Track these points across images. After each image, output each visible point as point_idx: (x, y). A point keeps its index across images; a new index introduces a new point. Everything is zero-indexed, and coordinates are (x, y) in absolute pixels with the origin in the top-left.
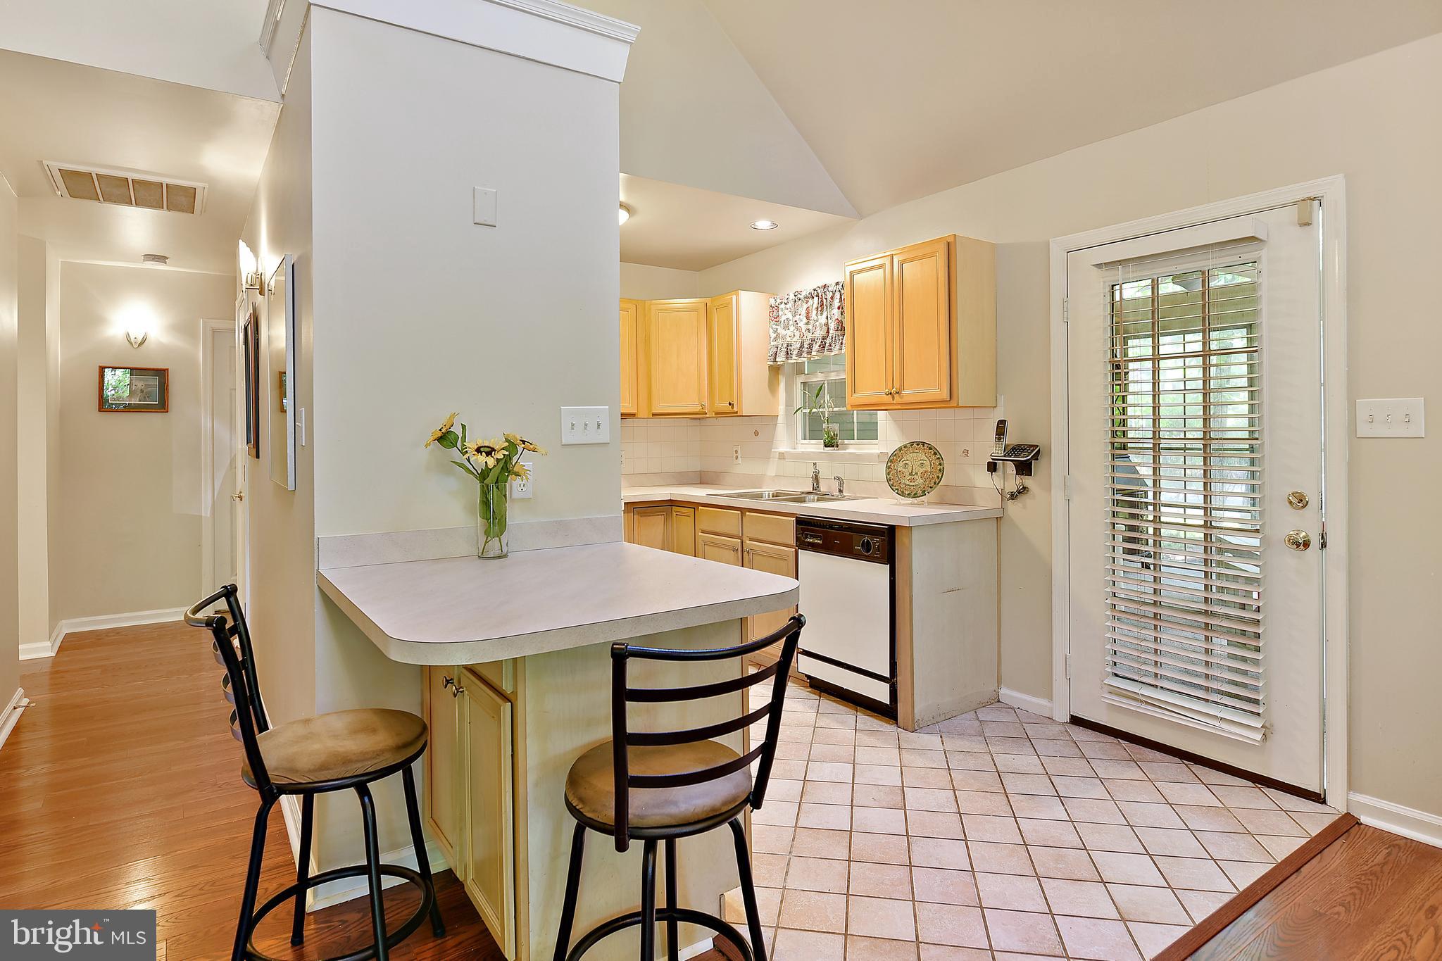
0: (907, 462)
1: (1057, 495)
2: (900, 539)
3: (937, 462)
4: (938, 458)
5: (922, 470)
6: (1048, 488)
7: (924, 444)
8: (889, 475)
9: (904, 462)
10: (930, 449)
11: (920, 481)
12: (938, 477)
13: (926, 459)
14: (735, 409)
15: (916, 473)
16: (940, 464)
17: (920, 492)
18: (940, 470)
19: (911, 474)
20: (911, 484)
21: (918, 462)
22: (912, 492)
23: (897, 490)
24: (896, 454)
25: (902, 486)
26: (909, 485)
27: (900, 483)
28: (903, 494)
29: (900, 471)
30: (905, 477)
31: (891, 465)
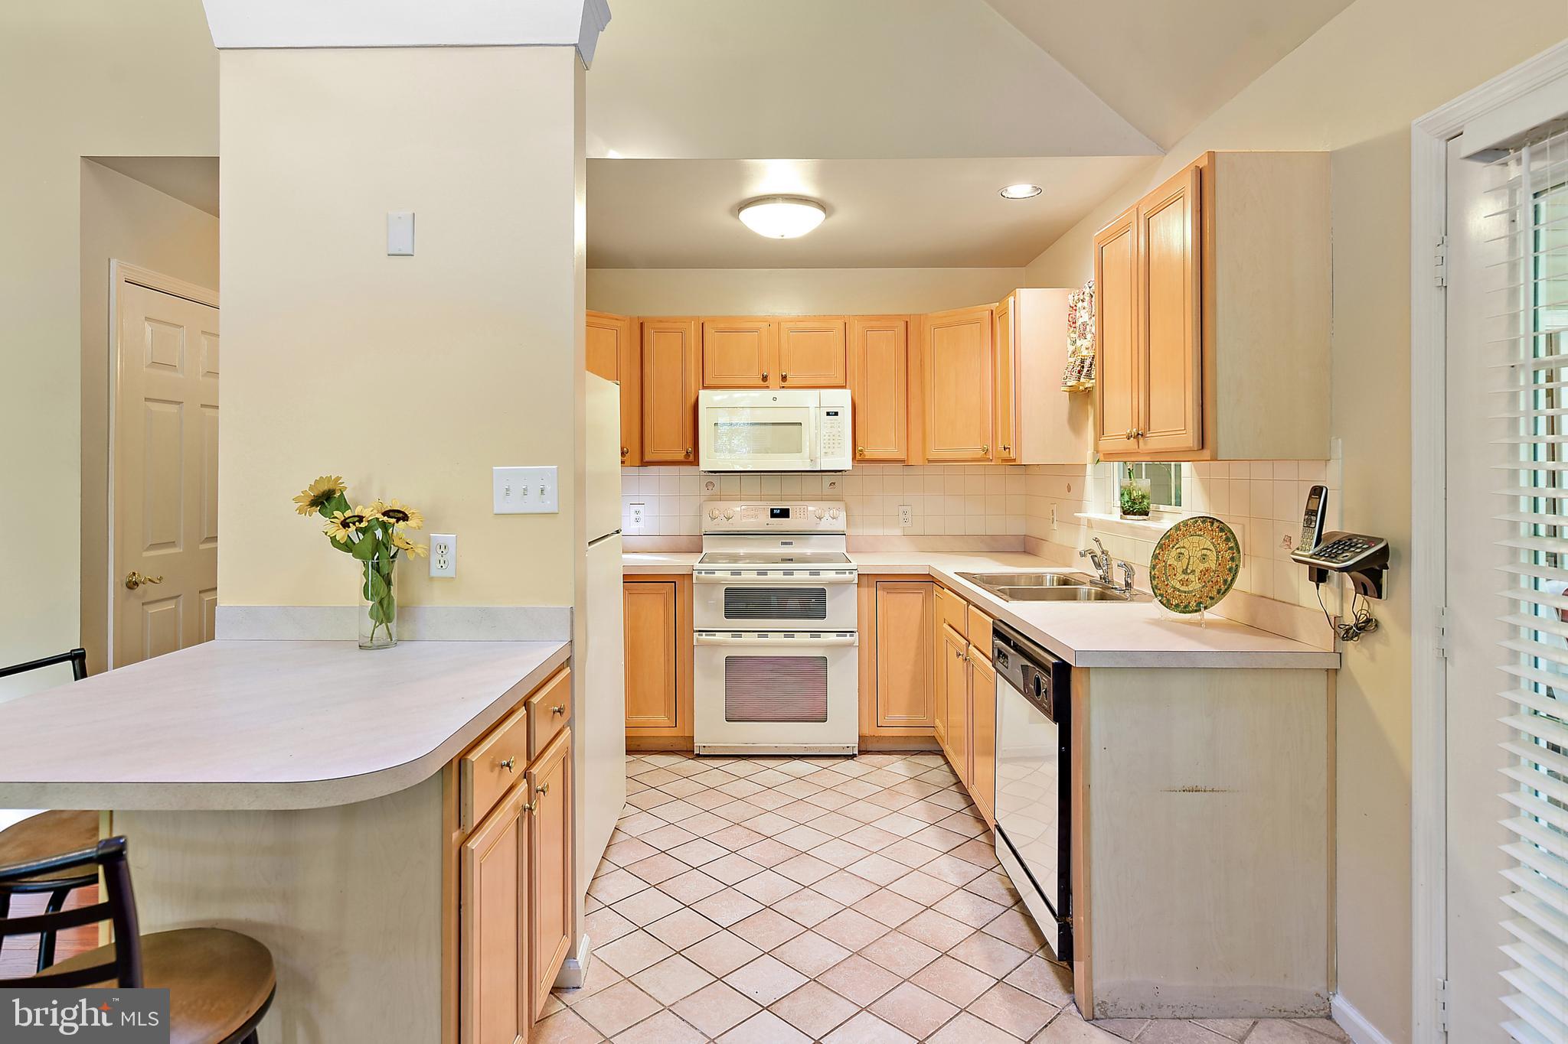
0: (1183, 550)
1: (1423, 646)
2: (1077, 686)
3: (1228, 555)
4: (1231, 548)
5: (1202, 567)
6: (1407, 627)
7: (1213, 520)
8: (1154, 569)
9: (1178, 551)
10: (1222, 530)
11: (1195, 585)
12: (1225, 581)
13: (1212, 547)
14: (1012, 455)
15: (1193, 571)
16: (1232, 559)
17: (1193, 604)
18: (1230, 570)
19: (1185, 572)
20: (1182, 589)
21: (1200, 549)
22: (1182, 602)
23: (1160, 595)
24: (1169, 536)
25: (1169, 591)
26: (1179, 591)
27: (1167, 584)
28: (1168, 605)
29: (1170, 565)
30: (1175, 575)
31: (1159, 554)
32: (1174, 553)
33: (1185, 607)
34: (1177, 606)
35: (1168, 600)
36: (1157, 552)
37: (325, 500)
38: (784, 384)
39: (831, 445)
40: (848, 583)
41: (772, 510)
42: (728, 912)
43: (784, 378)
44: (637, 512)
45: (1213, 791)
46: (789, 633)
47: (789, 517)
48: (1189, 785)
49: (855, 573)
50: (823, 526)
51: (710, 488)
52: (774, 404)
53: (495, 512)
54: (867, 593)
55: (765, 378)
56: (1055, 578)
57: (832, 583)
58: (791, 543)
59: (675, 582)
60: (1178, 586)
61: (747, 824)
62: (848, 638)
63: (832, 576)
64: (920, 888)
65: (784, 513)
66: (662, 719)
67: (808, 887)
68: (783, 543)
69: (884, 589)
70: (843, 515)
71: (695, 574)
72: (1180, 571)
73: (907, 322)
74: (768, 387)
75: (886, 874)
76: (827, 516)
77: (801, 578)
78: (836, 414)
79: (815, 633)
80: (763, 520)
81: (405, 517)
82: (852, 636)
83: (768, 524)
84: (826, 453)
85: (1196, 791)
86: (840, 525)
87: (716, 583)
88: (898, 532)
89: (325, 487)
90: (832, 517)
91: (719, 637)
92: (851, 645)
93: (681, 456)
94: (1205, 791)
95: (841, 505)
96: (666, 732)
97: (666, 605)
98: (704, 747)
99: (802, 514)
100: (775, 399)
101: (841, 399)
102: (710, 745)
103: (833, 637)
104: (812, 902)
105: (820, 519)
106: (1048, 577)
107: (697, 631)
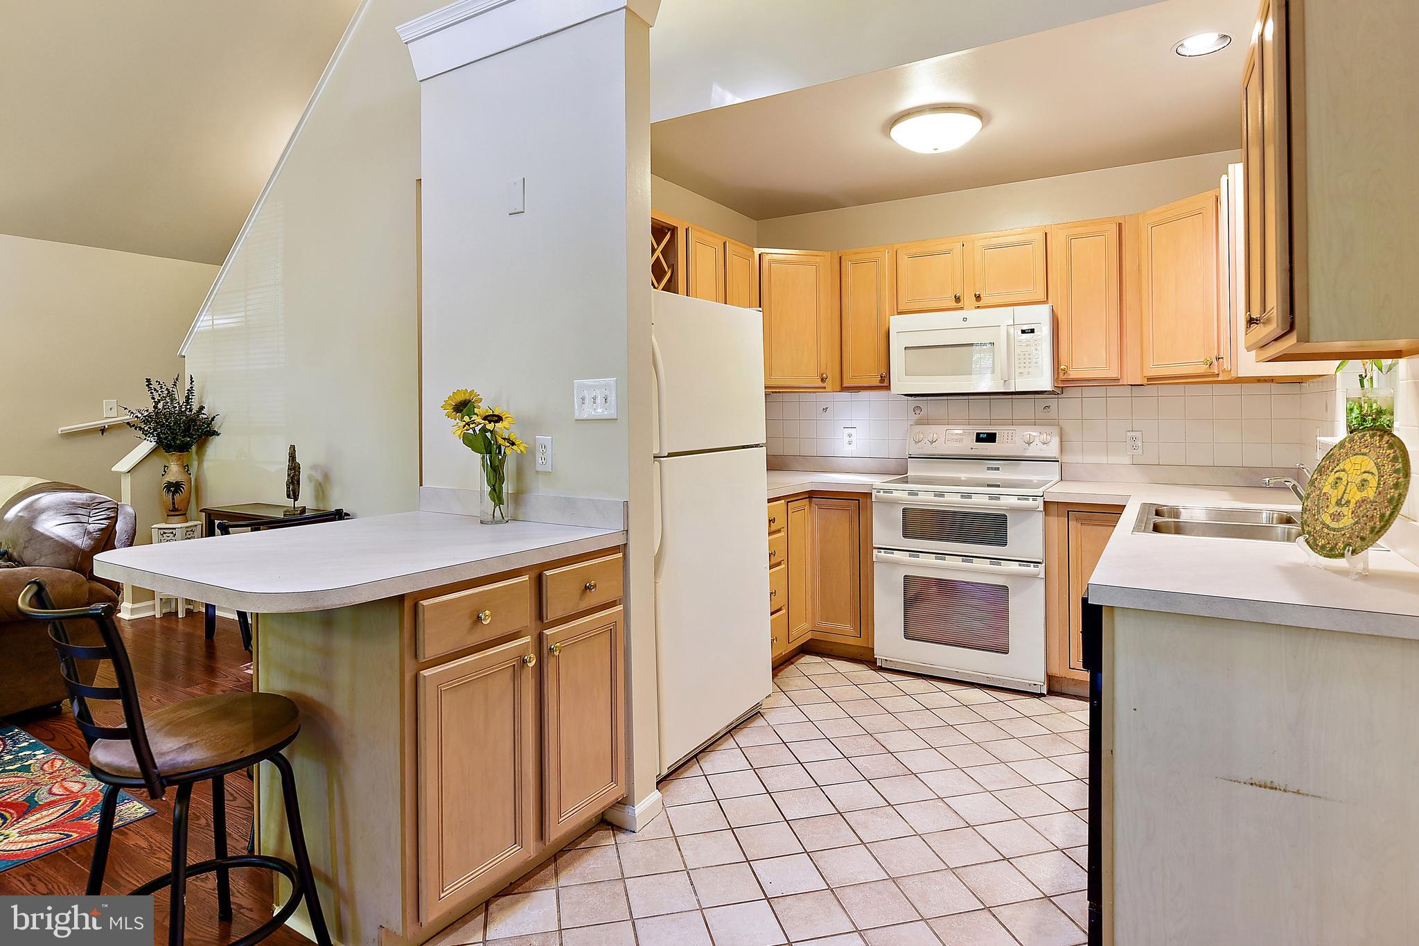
0: (1342, 474)
2: (1107, 626)
3: (1392, 480)
4: (1398, 470)
5: (1359, 496)
7: (1383, 433)
9: (1337, 475)
10: (1391, 446)
11: (1347, 521)
12: (1383, 517)
13: (1375, 470)
15: (1348, 502)
16: (1398, 486)
17: (1341, 546)
18: (1392, 501)
19: (1339, 503)
20: (1332, 525)
21: (1361, 472)
22: (1329, 543)
23: (1309, 533)
24: (1331, 455)
25: (1318, 528)
26: (1328, 527)
27: (1318, 519)
28: (1313, 546)
29: (1325, 494)
30: (1328, 506)
31: (1317, 478)
32: (1332, 479)
33: (1332, 549)
34: (1323, 547)
35: (1315, 540)
36: (1315, 476)
37: (463, 407)
38: (978, 304)
39: (1027, 365)
40: (1032, 510)
41: (978, 434)
42: (800, 807)
43: (978, 298)
44: (850, 436)
45: (1298, 792)
46: (967, 558)
47: (995, 442)
48: (1260, 777)
49: (1040, 501)
50: (1031, 452)
51: (917, 412)
52: (965, 324)
53: (576, 418)
54: (1057, 523)
55: (958, 299)
56: (1275, 515)
57: (1014, 510)
58: (998, 469)
59: (858, 500)
60: (1328, 520)
61: (878, 736)
62: (1031, 569)
63: (1013, 501)
64: (1011, 838)
65: (991, 438)
66: (848, 628)
67: (892, 806)
68: (988, 468)
69: (1077, 519)
70: (1055, 442)
71: (874, 493)
72: (1334, 501)
73: (1120, 224)
74: (962, 308)
75: (984, 814)
76: (1037, 441)
77: (980, 501)
78: (1032, 331)
79: (996, 560)
80: (968, 445)
81: (499, 419)
82: (1038, 566)
83: (972, 449)
84: (1021, 373)
85: (1272, 788)
86: (1052, 450)
87: (893, 503)
88: (1127, 460)
89: (460, 398)
90: (1042, 442)
91: (897, 555)
92: (1035, 576)
93: (876, 382)
94: (1285, 791)
95: (1056, 430)
96: (851, 641)
97: (851, 522)
98: (886, 660)
99: (1010, 439)
100: (965, 319)
101: (1040, 316)
102: (892, 659)
103: (1014, 567)
104: (886, 820)
105: (1029, 444)
106: (1264, 515)
107: (875, 548)
